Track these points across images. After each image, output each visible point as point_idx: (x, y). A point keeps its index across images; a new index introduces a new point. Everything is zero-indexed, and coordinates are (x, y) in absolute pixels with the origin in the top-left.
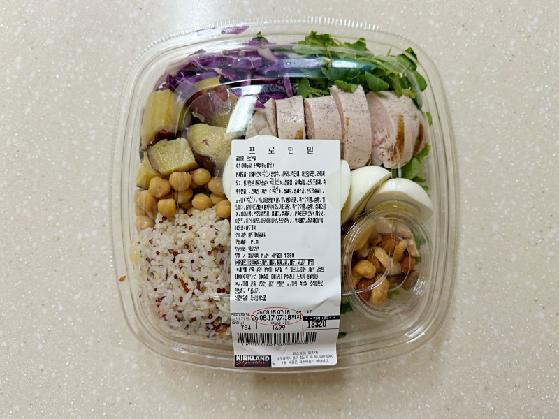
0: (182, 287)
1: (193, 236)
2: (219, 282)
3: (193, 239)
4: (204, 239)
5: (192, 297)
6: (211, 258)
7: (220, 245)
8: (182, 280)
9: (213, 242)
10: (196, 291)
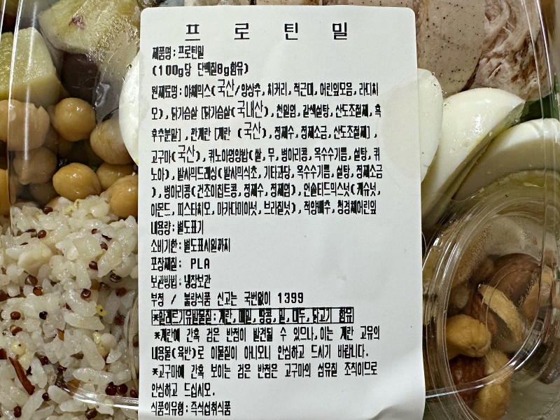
0: (17, 380)
1: (46, 252)
2: (113, 368)
3: (46, 261)
4: (74, 261)
5: (44, 405)
6: (90, 308)
7: (112, 275)
8: (15, 364)
9: (94, 266)
10: (53, 391)
